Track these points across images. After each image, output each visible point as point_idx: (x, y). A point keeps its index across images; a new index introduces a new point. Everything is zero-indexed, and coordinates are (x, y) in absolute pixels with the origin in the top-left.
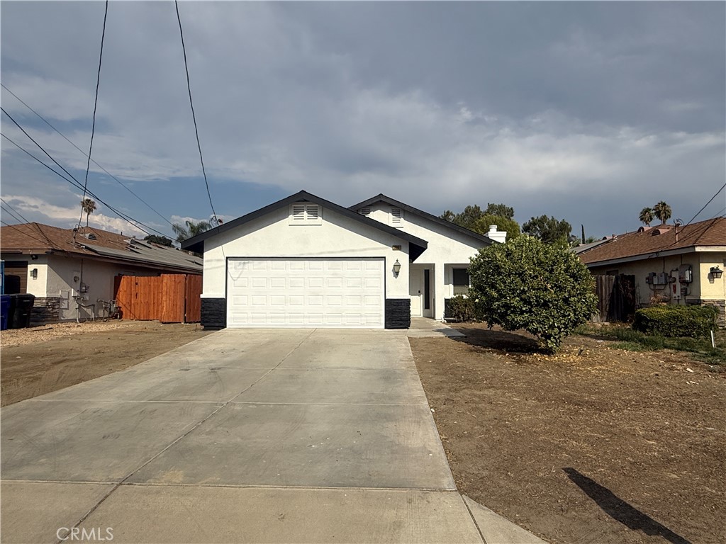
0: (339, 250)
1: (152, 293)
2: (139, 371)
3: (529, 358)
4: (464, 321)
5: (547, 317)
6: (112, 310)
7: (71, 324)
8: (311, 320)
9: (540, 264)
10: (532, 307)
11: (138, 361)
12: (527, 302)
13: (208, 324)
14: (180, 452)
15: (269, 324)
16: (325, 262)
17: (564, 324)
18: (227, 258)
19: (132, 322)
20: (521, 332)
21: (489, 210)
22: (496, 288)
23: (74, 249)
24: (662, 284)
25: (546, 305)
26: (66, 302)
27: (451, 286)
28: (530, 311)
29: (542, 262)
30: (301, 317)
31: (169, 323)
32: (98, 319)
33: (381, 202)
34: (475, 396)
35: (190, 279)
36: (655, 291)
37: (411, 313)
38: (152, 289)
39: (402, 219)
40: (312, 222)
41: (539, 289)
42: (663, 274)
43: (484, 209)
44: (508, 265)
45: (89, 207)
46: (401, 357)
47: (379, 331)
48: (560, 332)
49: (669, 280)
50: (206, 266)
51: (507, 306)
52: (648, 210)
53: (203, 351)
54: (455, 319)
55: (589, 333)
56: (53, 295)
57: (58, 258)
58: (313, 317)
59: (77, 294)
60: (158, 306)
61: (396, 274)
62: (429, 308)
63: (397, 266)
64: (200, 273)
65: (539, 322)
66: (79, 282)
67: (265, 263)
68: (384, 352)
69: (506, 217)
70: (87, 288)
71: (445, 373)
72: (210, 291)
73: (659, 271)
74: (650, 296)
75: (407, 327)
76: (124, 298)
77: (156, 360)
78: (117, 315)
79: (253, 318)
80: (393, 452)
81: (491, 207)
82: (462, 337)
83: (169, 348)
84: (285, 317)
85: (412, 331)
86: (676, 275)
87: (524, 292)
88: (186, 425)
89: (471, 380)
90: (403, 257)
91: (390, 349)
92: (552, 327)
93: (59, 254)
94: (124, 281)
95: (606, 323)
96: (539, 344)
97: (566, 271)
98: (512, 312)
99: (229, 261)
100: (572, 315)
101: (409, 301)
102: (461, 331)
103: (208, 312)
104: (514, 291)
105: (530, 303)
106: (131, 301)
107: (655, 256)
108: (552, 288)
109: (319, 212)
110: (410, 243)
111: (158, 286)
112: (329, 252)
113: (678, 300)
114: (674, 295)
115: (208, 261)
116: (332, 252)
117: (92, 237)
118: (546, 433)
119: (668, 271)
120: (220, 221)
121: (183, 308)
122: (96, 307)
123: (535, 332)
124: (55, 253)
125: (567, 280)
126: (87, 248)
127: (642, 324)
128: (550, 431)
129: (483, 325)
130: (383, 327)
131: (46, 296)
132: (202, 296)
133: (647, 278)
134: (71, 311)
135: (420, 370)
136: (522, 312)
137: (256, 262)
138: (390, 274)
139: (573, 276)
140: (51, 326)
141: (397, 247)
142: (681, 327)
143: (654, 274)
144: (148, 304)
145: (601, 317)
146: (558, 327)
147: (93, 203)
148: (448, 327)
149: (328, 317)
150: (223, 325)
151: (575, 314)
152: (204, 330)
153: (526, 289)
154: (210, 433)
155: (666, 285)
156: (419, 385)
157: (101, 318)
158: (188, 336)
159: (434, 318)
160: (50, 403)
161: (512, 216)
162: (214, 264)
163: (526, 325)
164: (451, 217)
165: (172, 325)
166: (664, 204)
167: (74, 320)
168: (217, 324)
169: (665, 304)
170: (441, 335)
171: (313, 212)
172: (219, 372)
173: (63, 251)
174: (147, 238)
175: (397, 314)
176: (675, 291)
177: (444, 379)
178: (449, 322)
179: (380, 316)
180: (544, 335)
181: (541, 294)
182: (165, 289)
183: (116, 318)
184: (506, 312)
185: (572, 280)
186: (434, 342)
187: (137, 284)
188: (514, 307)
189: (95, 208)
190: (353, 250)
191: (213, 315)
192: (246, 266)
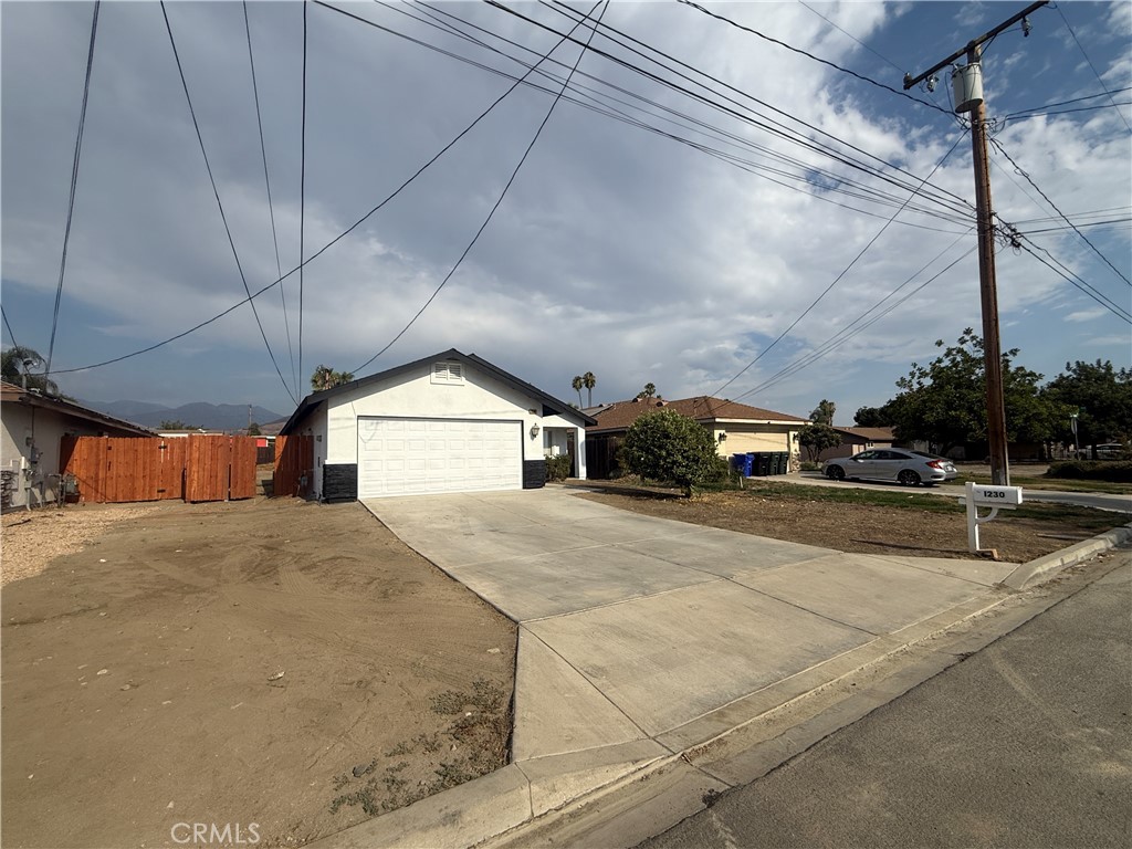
0: (481, 411)
6: (70, 488)
13: (335, 496)
15: (407, 491)
16: (466, 424)
18: (358, 417)
19: (100, 506)
26: (16, 478)
30: (442, 482)
31: (202, 502)
38: (140, 456)
40: (454, 381)
47: (516, 491)
50: (331, 425)
52: (578, 379)
56: (6, 468)
58: (454, 481)
59: (27, 466)
61: (534, 436)
63: (535, 429)
66: (30, 446)
67: (401, 423)
70: (41, 456)
72: (338, 455)
75: (542, 486)
76: (83, 470)
78: (77, 498)
79: (388, 485)
84: (425, 483)
90: (539, 421)
94: (82, 445)
99: (360, 421)
101: (543, 462)
103: (335, 481)
106: (97, 474)
109: (462, 372)
110: (544, 406)
112: (472, 414)
115: (333, 420)
116: (475, 414)
121: (227, 481)
122: (46, 486)
130: (521, 486)
132: (327, 462)
134: (20, 493)
137: (392, 422)
138: (527, 437)
141: (533, 411)
144: (131, 477)
150: (356, 496)
152: (326, 503)
162: (341, 422)
165: (210, 504)
166: (591, 375)
167: (24, 507)
171: (456, 372)
175: (533, 474)
179: (518, 477)
182: (196, 455)
187: (109, 448)
190: (494, 413)
191: (342, 483)
192: (380, 427)
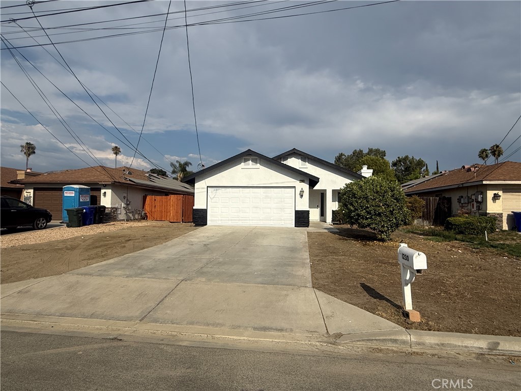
0: (269, 182)
1: (164, 206)
2: (169, 245)
3: (371, 243)
4: (343, 224)
5: (380, 221)
6: (142, 214)
7: (122, 222)
8: (254, 222)
9: (377, 192)
10: (372, 216)
11: (166, 240)
12: (369, 213)
13: (198, 223)
14: (201, 273)
15: (230, 223)
16: (261, 189)
17: (390, 225)
18: (208, 187)
19: (152, 222)
20: (368, 229)
21: (368, 152)
22: (353, 205)
23: (124, 181)
24: (465, 203)
25: (379, 215)
26: (120, 210)
27: (337, 203)
28: (371, 218)
29: (378, 192)
30: (248, 220)
31: (174, 222)
32: (135, 220)
33: (294, 153)
34: (334, 258)
35: (185, 198)
36: (462, 207)
37: (310, 219)
38: (164, 203)
39: (307, 163)
40: (254, 167)
41: (376, 206)
42: (467, 197)
43: (365, 151)
44: (360, 193)
45: (116, 151)
46: (301, 241)
47: (291, 228)
48: (388, 230)
49: (470, 201)
50: (196, 191)
51: (358, 215)
52: (484, 151)
53: (197, 236)
54: (338, 222)
55: (418, 232)
56: (114, 206)
57: (116, 186)
58: (255, 220)
59: (125, 206)
60: (167, 212)
61: (302, 196)
62: (323, 216)
63: (302, 192)
64: (193, 194)
65: (376, 224)
66: (126, 199)
68: (292, 239)
69: (380, 157)
70: (130, 202)
71: (323, 249)
72: (199, 204)
73: (465, 195)
74: (458, 210)
75: (308, 226)
76: (148, 208)
77: (176, 240)
78: (144, 218)
79: (221, 220)
80: (289, 276)
81: (371, 151)
82: (337, 232)
83: (180, 235)
84: (239, 220)
85: (310, 229)
86: (473, 197)
87: (367, 207)
88: (200, 265)
89: (335, 252)
90: (306, 187)
91: (296, 237)
92: (383, 226)
93: (117, 184)
94: (148, 198)
95: (432, 227)
96: (377, 236)
97: (392, 196)
98: (361, 218)
99: (208, 189)
100: (394, 220)
101: (309, 211)
102: (338, 229)
103: (197, 217)
104: (362, 207)
105: (370, 214)
106: (152, 210)
107: (461, 186)
108: (383, 205)
109: (258, 161)
110: (309, 179)
111: (167, 202)
112: (264, 184)
113: (475, 213)
114: (473, 210)
115: (197, 189)
116: (265, 184)
117: (130, 173)
118: (360, 272)
119: (469, 195)
120: (203, 166)
121: (181, 214)
122: (134, 213)
123: (374, 229)
124: (116, 183)
125: (392, 201)
126: (130, 180)
127: (449, 226)
128: (362, 272)
129: (349, 226)
130: (294, 226)
131: (110, 207)
132: (194, 208)
133: (458, 199)
134: (122, 215)
135: (310, 247)
136: (367, 219)
137: (223, 189)
138: (298, 196)
139: (396, 199)
140: (113, 223)
141: (302, 181)
142: (472, 229)
143: (462, 197)
144: (161, 212)
145: (429, 223)
146: (387, 227)
147: (119, 148)
148: (332, 227)
149: (263, 220)
150: (206, 224)
151: (396, 220)
152: (195, 226)
153: (369, 206)
154: (211, 268)
155: (468, 203)
156: (308, 254)
157: (137, 219)
158: (188, 229)
159: (326, 222)
160: (138, 256)
161: (385, 156)
162: (200, 190)
163: (369, 225)
164: (343, 157)
165: (176, 224)
166: (498, 146)
167: (124, 220)
168: (202, 223)
169: (467, 215)
170: (326, 231)
171: (255, 161)
172: (208, 246)
173: (119, 182)
174: (151, 170)
175: (302, 219)
176: (473, 207)
177: (321, 251)
178: (334, 224)
179: (292, 220)
180: (380, 231)
181: (377, 209)
182: (171, 203)
183: (144, 219)
184: (358, 218)
185: (395, 201)
186: (321, 234)
187: (155, 200)
188: (363, 216)
189: (120, 152)
190: (277, 183)
191: (200, 218)
192: (218, 191)
